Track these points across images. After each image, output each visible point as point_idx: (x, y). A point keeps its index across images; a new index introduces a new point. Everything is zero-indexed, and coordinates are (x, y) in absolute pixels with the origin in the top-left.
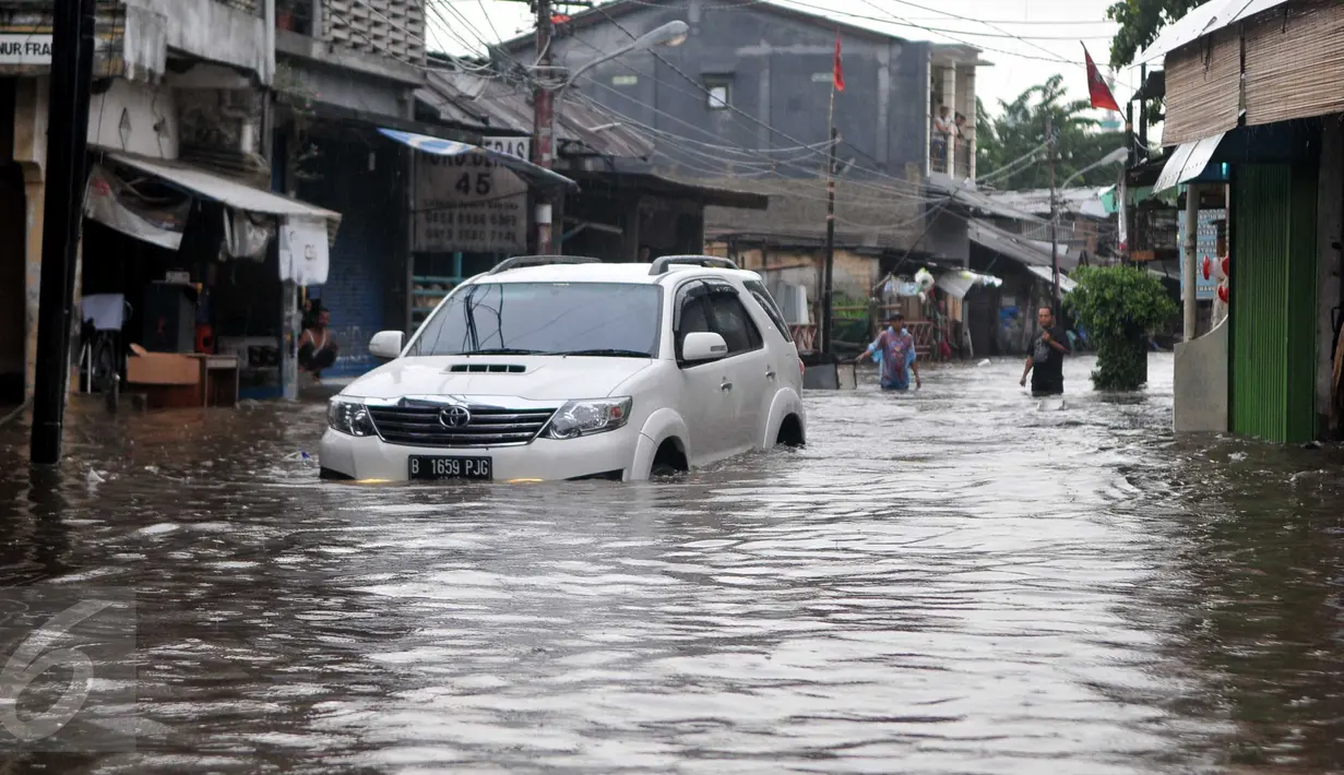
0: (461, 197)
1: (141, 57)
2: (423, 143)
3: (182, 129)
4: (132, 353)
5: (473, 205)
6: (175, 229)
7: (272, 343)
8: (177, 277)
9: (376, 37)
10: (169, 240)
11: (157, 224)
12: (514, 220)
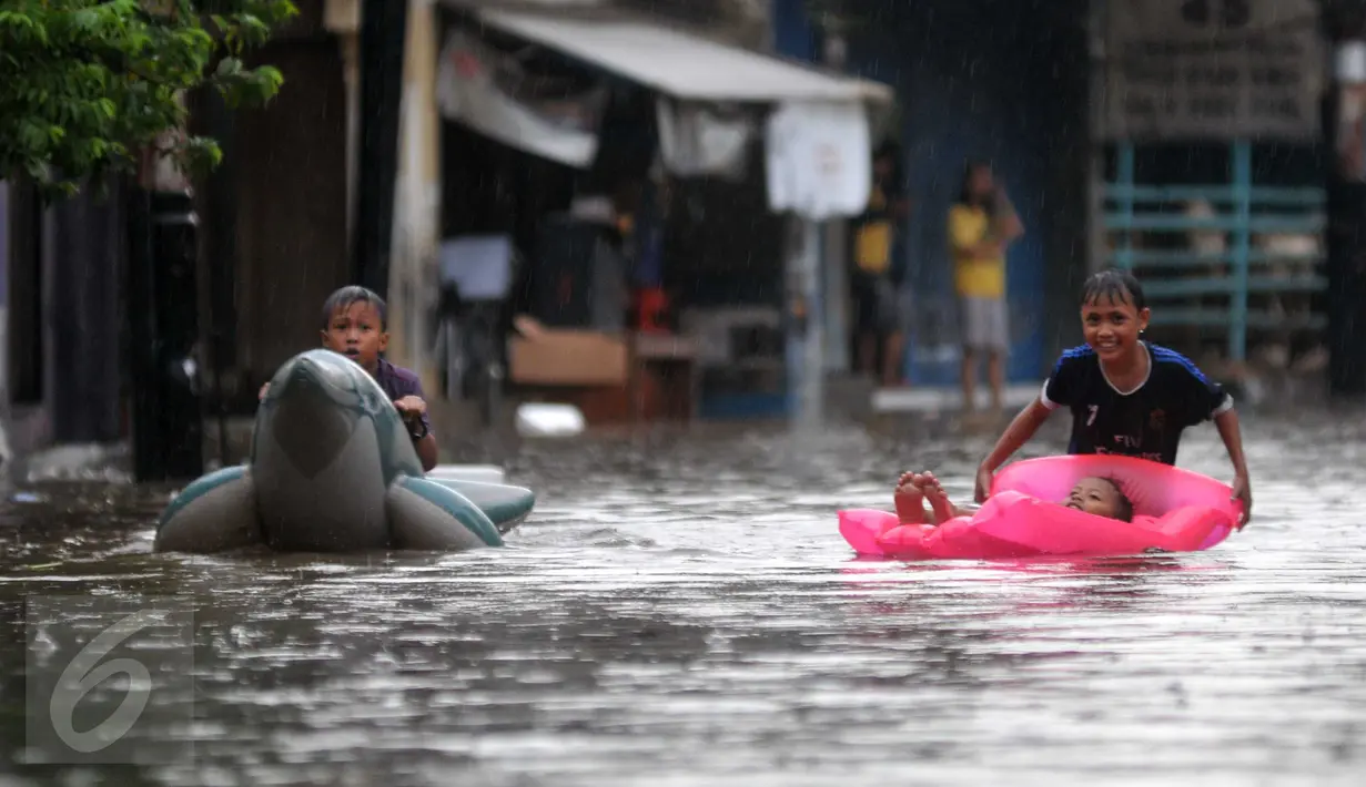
0: (1193, 32)
4: (518, 333)
5: (1220, 45)
6: (585, 129)
7: (763, 316)
8: (593, 209)
10: (571, 147)
11: (554, 121)
12: (1294, 77)
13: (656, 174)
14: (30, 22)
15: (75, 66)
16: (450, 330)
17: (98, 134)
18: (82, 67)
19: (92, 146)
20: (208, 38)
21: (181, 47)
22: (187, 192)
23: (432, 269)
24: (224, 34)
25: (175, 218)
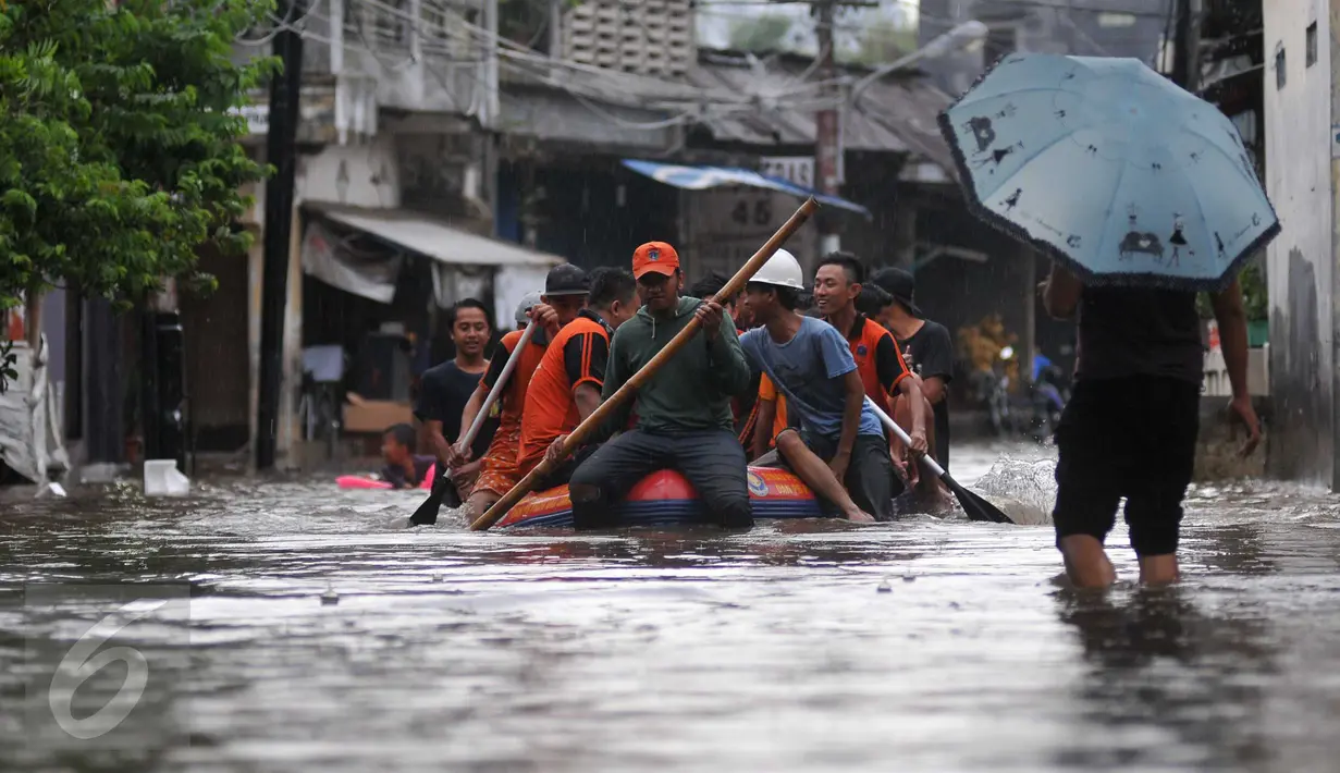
0: (737, 228)
1: (352, 121)
2: (672, 176)
3: (404, 176)
4: (348, 402)
6: (388, 282)
8: (392, 329)
9: (630, 53)
10: (381, 292)
11: (370, 277)
13: (431, 308)
14: (108, 205)
15: (133, 232)
16: (308, 399)
17: (146, 272)
18: (137, 233)
19: (143, 278)
20: (210, 215)
21: (195, 221)
22: (177, 312)
23: (296, 364)
24: (220, 212)
25: (170, 328)
